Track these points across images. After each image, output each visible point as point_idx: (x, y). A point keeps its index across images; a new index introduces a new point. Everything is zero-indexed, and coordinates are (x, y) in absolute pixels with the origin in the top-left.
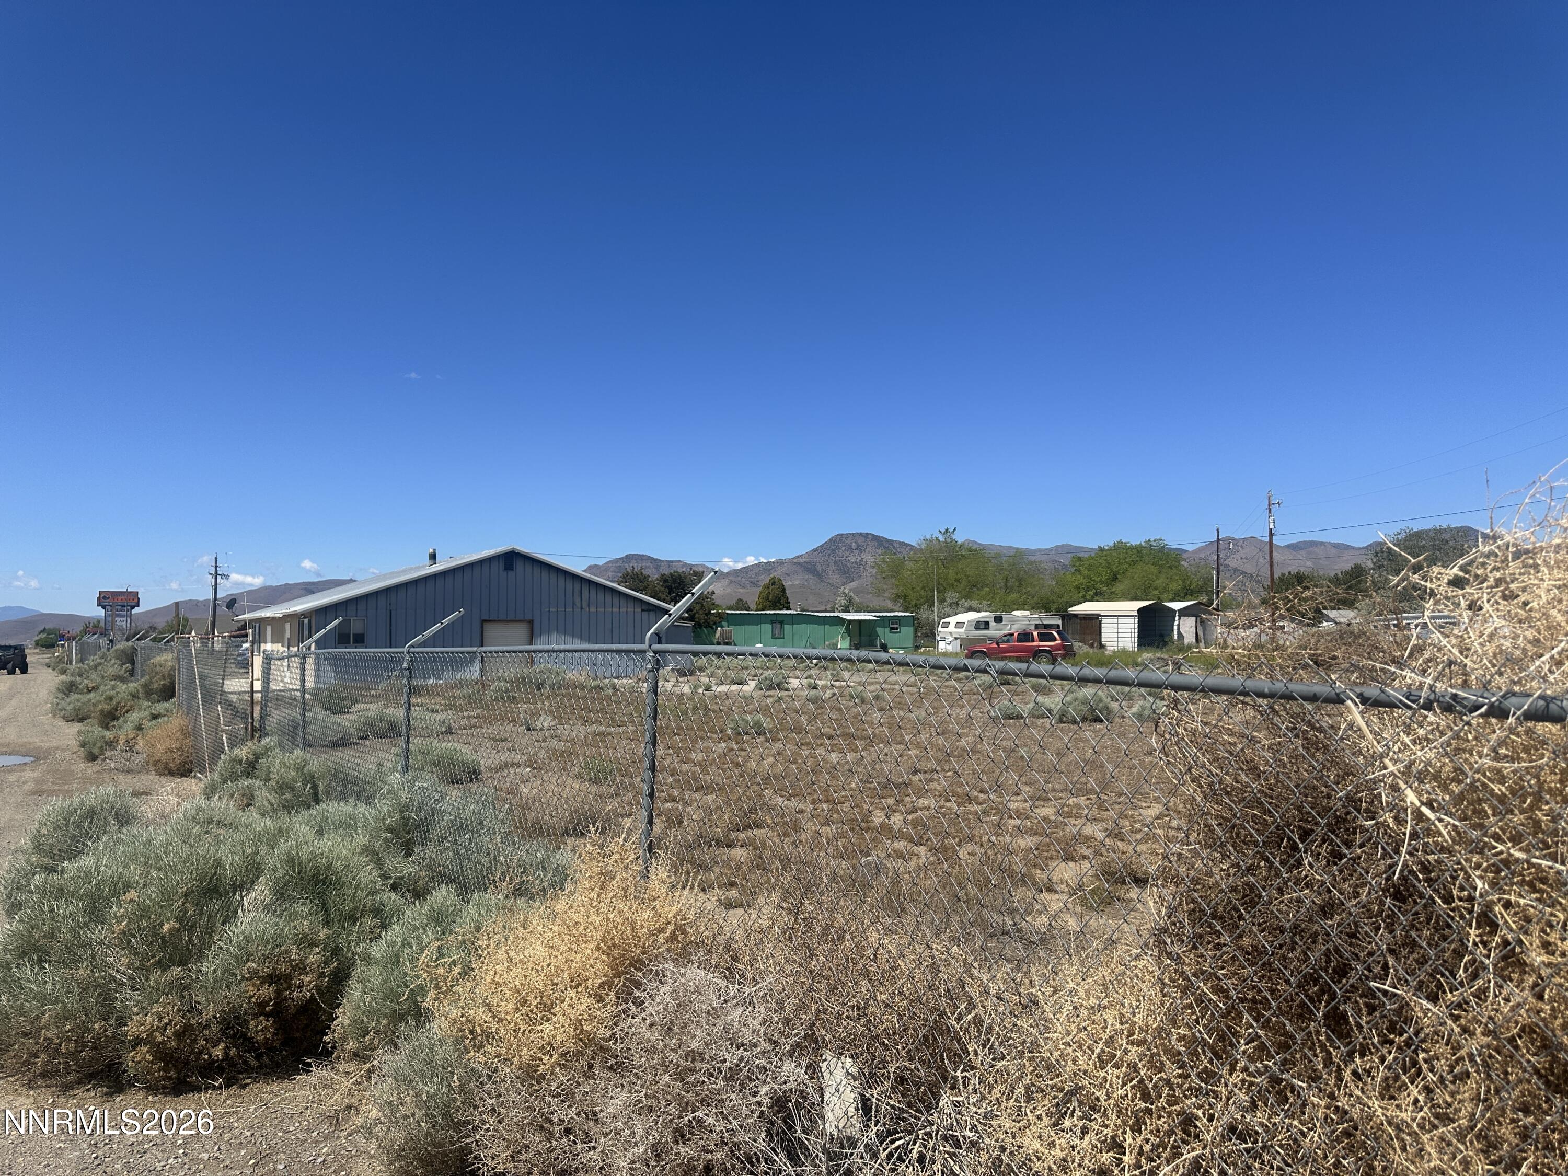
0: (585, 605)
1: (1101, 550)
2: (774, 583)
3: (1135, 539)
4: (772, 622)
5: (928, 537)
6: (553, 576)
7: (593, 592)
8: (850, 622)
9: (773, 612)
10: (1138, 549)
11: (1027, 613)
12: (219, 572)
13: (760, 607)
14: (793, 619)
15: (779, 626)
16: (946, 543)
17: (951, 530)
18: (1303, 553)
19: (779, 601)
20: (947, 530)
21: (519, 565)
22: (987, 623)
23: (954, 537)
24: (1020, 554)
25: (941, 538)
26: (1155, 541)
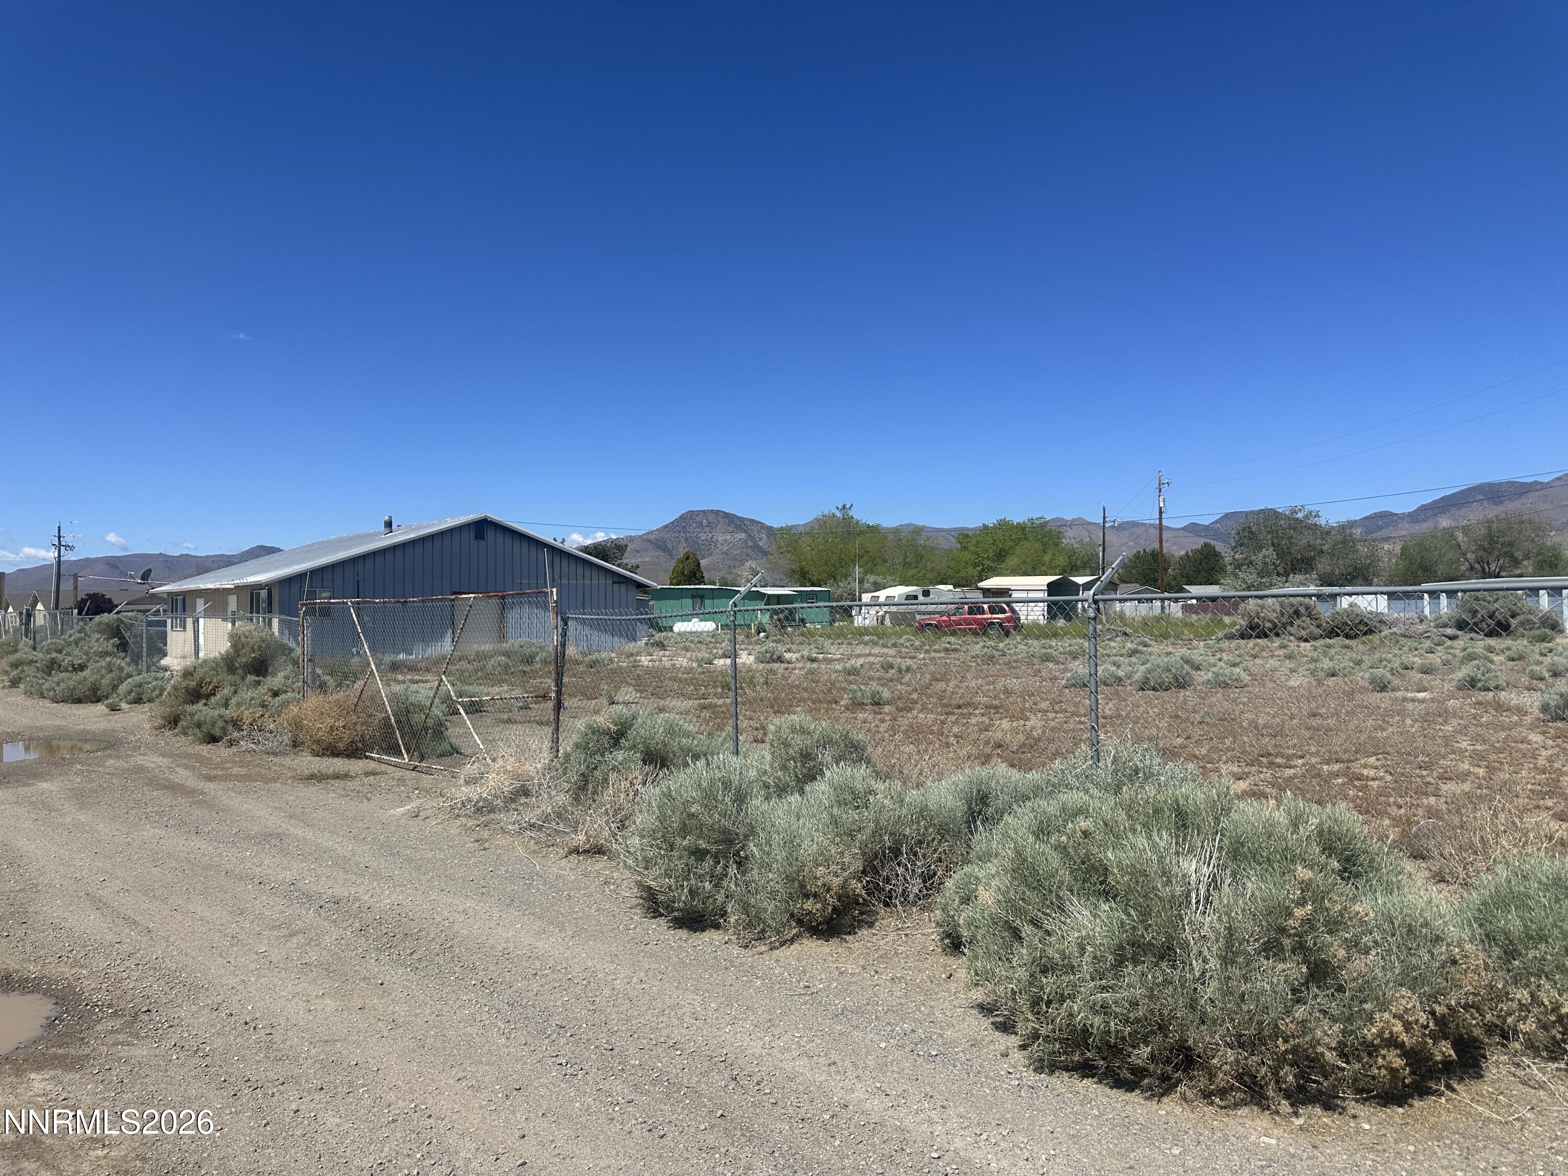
0: (557, 577)
1: (985, 527)
2: (688, 558)
3: (1018, 517)
4: (693, 597)
5: (826, 513)
6: (525, 546)
7: (565, 563)
8: (770, 596)
9: (692, 587)
10: (1021, 527)
11: (951, 587)
12: (63, 543)
13: (675, 581)
14: (714, 594)
15: (699, 600)
16: (844, 519)
17: (848, 506)
18: (1126, 533)
19: (694, 576)
20: (844, 507)
21: (490, 534)
22: (916, 597)
23: (851, 513)
24: (917, 531)
25: (838, 514)
26: (1037, 519)
